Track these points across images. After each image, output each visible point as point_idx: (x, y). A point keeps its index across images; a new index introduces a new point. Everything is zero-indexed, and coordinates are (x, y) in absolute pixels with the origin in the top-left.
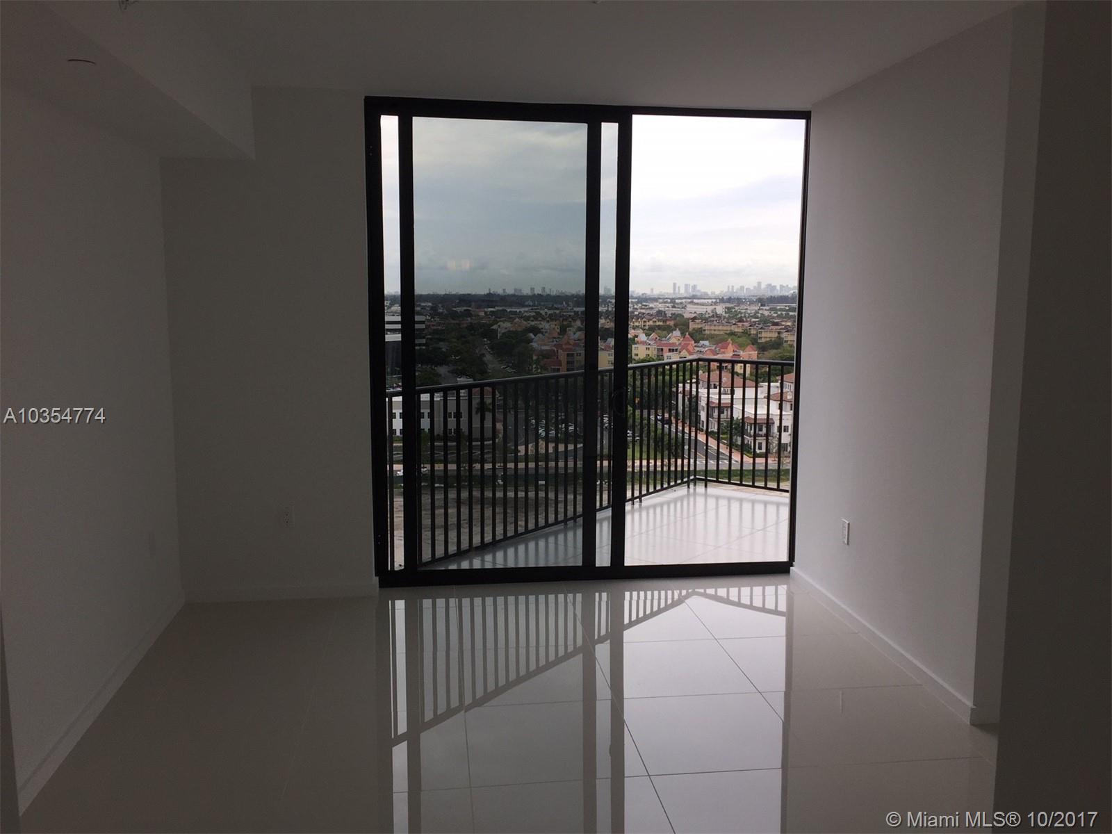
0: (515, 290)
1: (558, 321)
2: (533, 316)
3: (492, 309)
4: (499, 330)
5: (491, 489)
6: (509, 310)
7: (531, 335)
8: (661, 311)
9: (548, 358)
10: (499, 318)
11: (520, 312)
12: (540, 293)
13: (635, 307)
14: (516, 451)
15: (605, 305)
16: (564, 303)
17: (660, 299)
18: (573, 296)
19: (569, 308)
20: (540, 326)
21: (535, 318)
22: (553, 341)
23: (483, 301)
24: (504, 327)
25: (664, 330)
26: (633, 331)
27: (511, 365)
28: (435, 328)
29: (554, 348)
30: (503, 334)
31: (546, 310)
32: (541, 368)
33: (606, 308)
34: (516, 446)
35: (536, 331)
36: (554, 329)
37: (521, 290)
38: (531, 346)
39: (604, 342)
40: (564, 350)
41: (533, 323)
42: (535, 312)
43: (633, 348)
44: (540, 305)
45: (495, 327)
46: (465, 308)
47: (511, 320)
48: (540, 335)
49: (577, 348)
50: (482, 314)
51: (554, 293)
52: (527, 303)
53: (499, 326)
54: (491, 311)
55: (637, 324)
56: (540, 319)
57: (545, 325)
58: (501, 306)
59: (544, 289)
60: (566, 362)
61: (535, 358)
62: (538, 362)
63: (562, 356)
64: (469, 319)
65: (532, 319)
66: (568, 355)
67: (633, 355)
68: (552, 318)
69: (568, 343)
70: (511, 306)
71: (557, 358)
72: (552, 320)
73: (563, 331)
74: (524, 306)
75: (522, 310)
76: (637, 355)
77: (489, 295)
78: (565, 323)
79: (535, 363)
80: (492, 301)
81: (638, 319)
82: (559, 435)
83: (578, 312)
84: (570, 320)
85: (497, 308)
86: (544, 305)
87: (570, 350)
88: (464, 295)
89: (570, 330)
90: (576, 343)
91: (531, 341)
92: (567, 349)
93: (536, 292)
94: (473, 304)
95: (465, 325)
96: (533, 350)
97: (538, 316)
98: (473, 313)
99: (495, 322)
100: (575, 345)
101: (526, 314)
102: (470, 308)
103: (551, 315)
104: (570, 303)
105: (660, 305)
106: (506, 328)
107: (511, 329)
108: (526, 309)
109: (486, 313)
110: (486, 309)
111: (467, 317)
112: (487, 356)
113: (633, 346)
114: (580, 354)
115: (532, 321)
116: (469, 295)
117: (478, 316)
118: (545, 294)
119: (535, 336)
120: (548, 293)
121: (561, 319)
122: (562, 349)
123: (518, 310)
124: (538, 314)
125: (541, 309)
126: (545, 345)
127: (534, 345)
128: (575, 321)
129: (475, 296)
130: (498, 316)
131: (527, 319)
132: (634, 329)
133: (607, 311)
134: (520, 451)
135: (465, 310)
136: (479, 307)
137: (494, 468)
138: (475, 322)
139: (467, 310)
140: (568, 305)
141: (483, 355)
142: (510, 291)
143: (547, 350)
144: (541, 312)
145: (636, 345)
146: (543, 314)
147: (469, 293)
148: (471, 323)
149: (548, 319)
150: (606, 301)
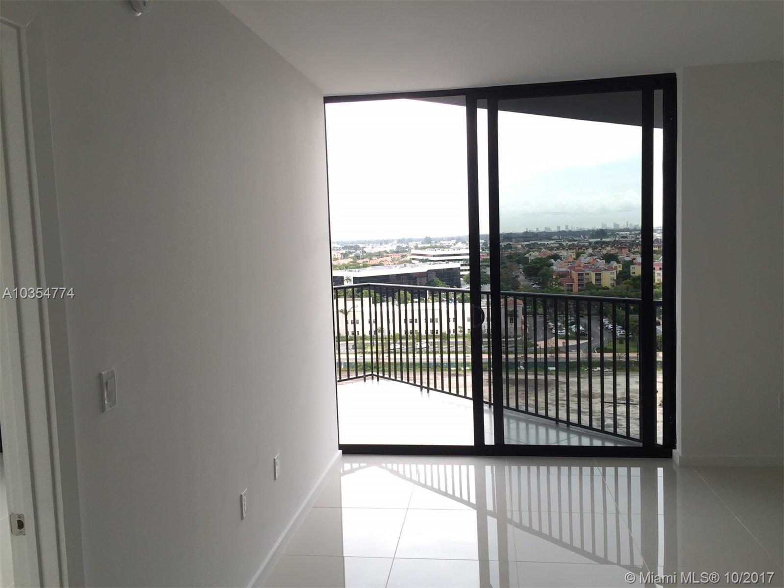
0: (546, 228)
1: (574, 250)
2: (556, 247)
3: (527, 243)
4: (530, 257)
5: (514, 372)
6: (539, 243)
7: (553, 261)
8: (658, 239)
9: (564, 277)
10: (532, 249)
11: (548, 244)
12: (565, 230)
13: (638, 237)
14: (535, 345)
15: (613, 236)
16: (582, 236)
17: (658, 230)
18: (589, 231)
19: (585, 240)
20: (560, 254)
21: (558, 248)
22: (568, 265)
23: (520, 237)
24: (534, 255)
25: (659, 254)
26: (632, 255)
27: (537, 282)
28: (485, 257)
29: (568, 269)
30: (532, 260)
31: (567, 242)
32: (559, 284)
33: (614, 239)
34: (535, 341)
35: (556, 257)
36: (571, 256)
37: (549, 228)
38: (552, 268)
39: (608, 264)
40: (576, 271)
41: (555, 252)
42: (559, 244)
43: (631, 268)
44: (563, 238)
45: (527, 255)
46: (508, 243)
47: (539, 250)
48: (559, 260)
49: (586, 269)
50: (520, 246)
51: (575, 229)
52: (553, 238)
53: (530, 255)
54: (527, 244)
55: (637, 250)
56: (561, 249)
57: (564, 253)
58: (533, 240)
59: (567, 226)
60: (577, 280)
61: (554, 277)
62: (556, 279)
63: (575, 275)
64: (509, 250)
65: (555, 249)
66: (579, 274)
67: (631, 273)
68: (570, 248)
69: (579, 266)
70: (541, 240)
71: (571, 277)
72: (570, 249)
73: (578, 256)
74: (550, 239)
75: (549, 242)
76: (634, 273)
77: (526, 233)
78: (580, 251)
79: (554, 281)
80: (527, 237)
81: (638, 246)
82: (569, 334)
83: (592, 242)
84: (584, 248)
85: (531, 242)
86: (566, 238)
87: (581, 270)
88: (508, 234)
89: (583, 256)
90: (586, 266)
91: (552, 264)
92: (578, 270)
93: (561, 230)
94: (514, 239)
95: (506, 255)
96: (553, 272)
97: (562, 247)
98: (513, 246)
99: (528, 252)
100: (584, 267)
101: (552, 245)
102: (511, 243)
103: (570, 245)
104: (586, 236)
105: (658, 235)
106: (535, 256)
107: (539, 257)
108: (552, 242)
109: (522, 245)
110: (523, 243)
111: (508, 249)
112: (520, 277)
113: (631, 266)
114: (588, 273)
115: (556, 250)
116: (511, 233)
117: (516, 248)
118: (567, 230)
119: (555, 261)
120: (570, 229)
121: (577, 248)
122: (574, 270)
123: (546, 243)
124: (561, 245)
125: (564, 241)
126: (562, 267)
127: (554, 268)
128: (587, 249)
129: (516, 234)
130: (531, 247)
131: (551, 249)
132: (633, 254)
133: (615, 240)
134: (538, 345)
135: (507, 244)
136: (517, 242)
137: (516, 358)
138: (513, 252)
139: (509, 244)
140: (585, 238)
141: (517, 276)
142: (542, 229)
143: (562, 271)
144: (563, 243)
145: (633, 266)
146: (565, 245)
147: (511, 232)
148: (511, 253)
149: (567, 249)
150: (614, 233)
